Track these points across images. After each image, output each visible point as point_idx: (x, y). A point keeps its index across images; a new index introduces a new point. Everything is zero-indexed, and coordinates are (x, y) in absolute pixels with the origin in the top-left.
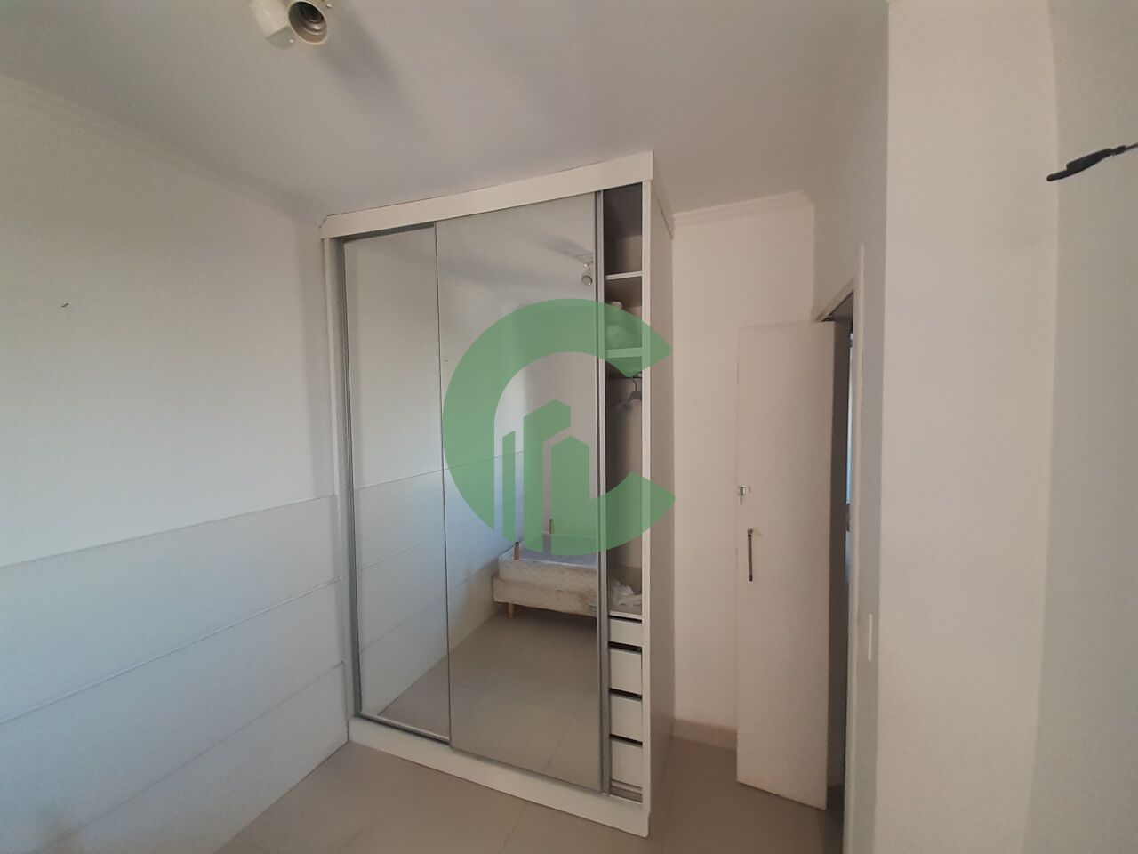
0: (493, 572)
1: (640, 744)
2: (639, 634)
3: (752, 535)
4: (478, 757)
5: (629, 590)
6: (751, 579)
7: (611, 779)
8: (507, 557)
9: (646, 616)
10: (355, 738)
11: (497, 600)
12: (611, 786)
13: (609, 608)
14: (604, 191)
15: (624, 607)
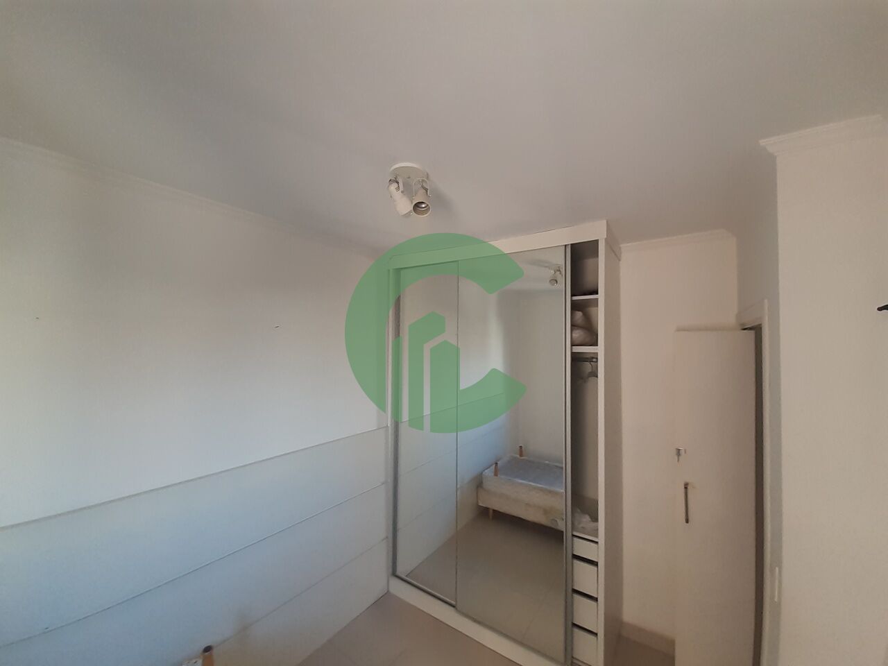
0: (478, 483)
1: (596, 634)
2: (596, 552)
3: (689, 487)
4: (475, 621)
5: (587, 518)
6: (687, 521)
7: (572, 657)
8: (489, 473)
9: (601, 539)
10: (392, 591)
11: (480, 504)
12: (572, 662)
13: (573, 529)
14: (572, 245)
15: (584, 530)
